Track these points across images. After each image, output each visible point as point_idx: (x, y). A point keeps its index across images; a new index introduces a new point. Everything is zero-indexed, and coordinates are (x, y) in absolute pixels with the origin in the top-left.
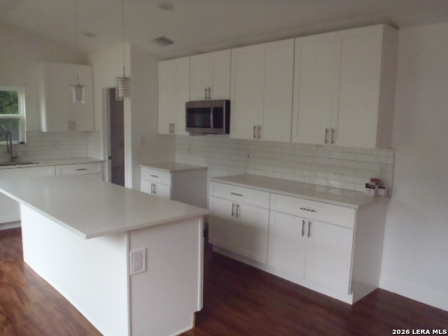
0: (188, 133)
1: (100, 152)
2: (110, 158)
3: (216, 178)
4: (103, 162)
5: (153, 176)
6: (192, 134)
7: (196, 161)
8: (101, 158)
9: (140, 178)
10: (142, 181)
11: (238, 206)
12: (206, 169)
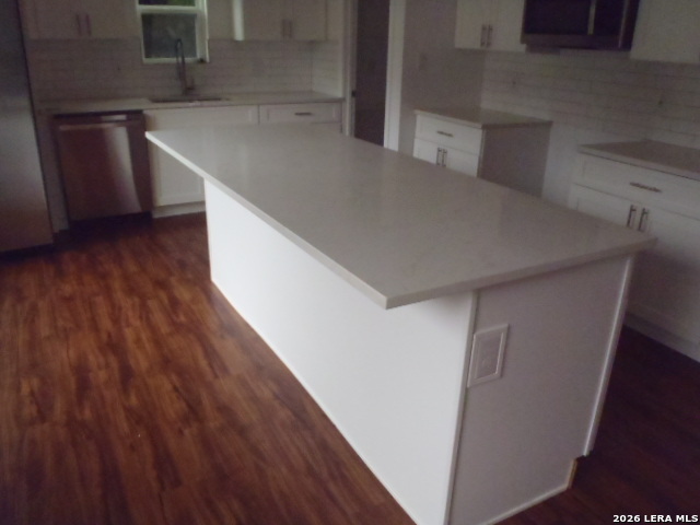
0: (523, 48)
1: (335, 83)
2: (354, 94)
3: (591, 146)
4: (341, 101)
5: (441, 133)
6: (533, 47)
7: (526, 108)
8: (339, 94)
9: (414, 137)
10: (416, 141)
11: (644, 212)
12: (549, 124)
